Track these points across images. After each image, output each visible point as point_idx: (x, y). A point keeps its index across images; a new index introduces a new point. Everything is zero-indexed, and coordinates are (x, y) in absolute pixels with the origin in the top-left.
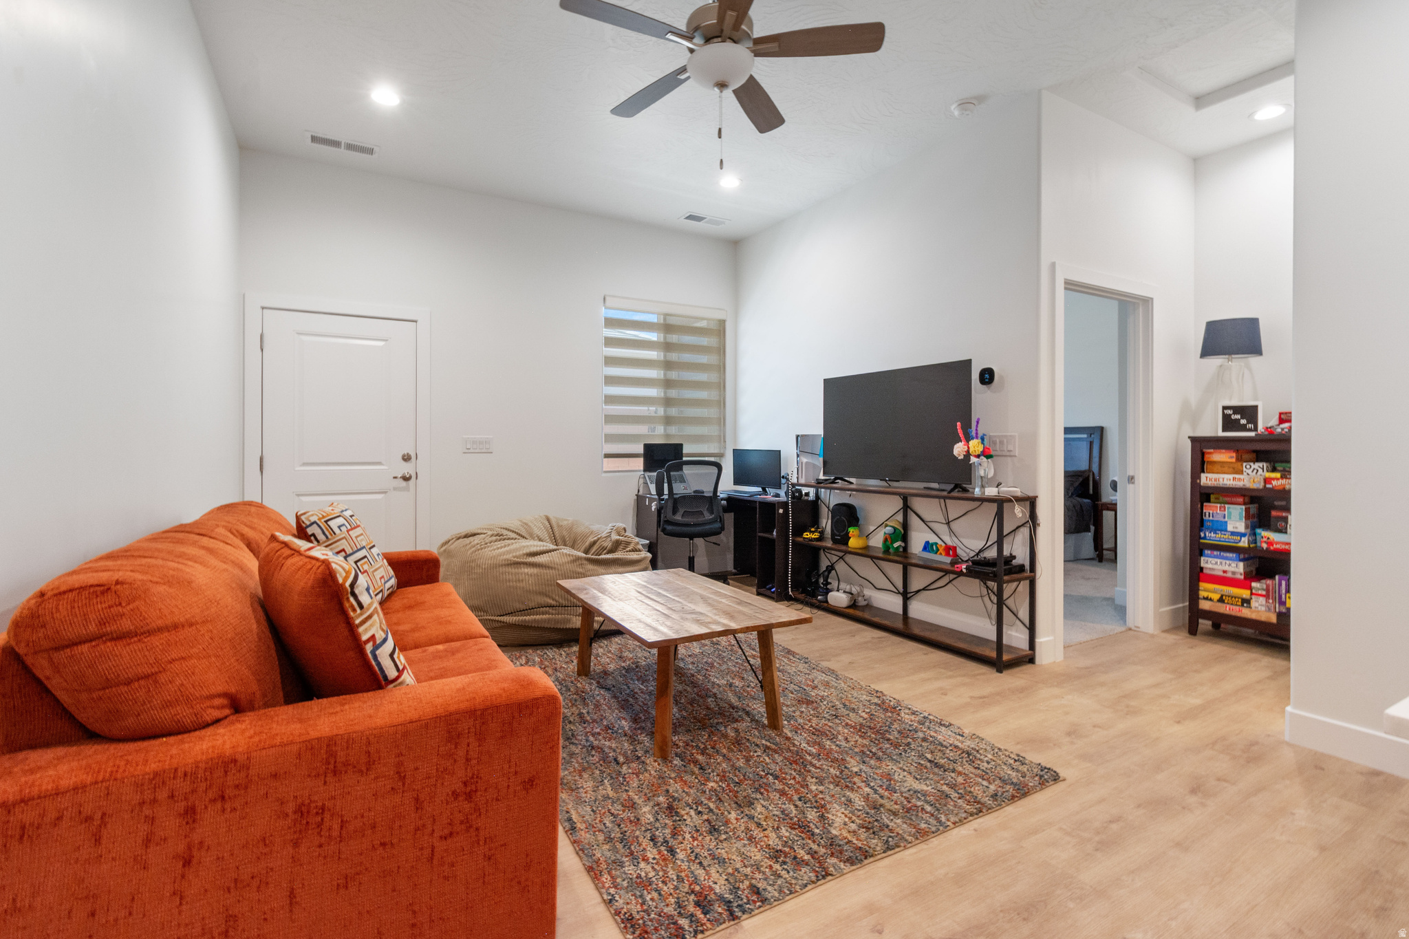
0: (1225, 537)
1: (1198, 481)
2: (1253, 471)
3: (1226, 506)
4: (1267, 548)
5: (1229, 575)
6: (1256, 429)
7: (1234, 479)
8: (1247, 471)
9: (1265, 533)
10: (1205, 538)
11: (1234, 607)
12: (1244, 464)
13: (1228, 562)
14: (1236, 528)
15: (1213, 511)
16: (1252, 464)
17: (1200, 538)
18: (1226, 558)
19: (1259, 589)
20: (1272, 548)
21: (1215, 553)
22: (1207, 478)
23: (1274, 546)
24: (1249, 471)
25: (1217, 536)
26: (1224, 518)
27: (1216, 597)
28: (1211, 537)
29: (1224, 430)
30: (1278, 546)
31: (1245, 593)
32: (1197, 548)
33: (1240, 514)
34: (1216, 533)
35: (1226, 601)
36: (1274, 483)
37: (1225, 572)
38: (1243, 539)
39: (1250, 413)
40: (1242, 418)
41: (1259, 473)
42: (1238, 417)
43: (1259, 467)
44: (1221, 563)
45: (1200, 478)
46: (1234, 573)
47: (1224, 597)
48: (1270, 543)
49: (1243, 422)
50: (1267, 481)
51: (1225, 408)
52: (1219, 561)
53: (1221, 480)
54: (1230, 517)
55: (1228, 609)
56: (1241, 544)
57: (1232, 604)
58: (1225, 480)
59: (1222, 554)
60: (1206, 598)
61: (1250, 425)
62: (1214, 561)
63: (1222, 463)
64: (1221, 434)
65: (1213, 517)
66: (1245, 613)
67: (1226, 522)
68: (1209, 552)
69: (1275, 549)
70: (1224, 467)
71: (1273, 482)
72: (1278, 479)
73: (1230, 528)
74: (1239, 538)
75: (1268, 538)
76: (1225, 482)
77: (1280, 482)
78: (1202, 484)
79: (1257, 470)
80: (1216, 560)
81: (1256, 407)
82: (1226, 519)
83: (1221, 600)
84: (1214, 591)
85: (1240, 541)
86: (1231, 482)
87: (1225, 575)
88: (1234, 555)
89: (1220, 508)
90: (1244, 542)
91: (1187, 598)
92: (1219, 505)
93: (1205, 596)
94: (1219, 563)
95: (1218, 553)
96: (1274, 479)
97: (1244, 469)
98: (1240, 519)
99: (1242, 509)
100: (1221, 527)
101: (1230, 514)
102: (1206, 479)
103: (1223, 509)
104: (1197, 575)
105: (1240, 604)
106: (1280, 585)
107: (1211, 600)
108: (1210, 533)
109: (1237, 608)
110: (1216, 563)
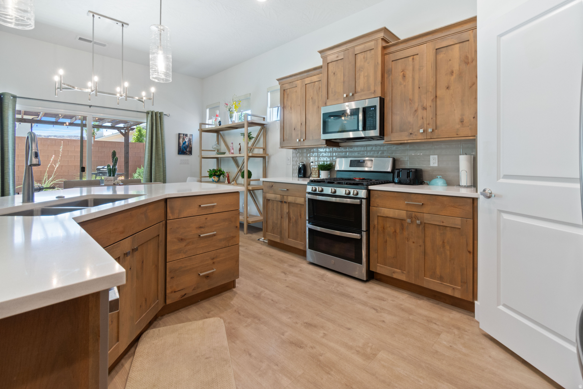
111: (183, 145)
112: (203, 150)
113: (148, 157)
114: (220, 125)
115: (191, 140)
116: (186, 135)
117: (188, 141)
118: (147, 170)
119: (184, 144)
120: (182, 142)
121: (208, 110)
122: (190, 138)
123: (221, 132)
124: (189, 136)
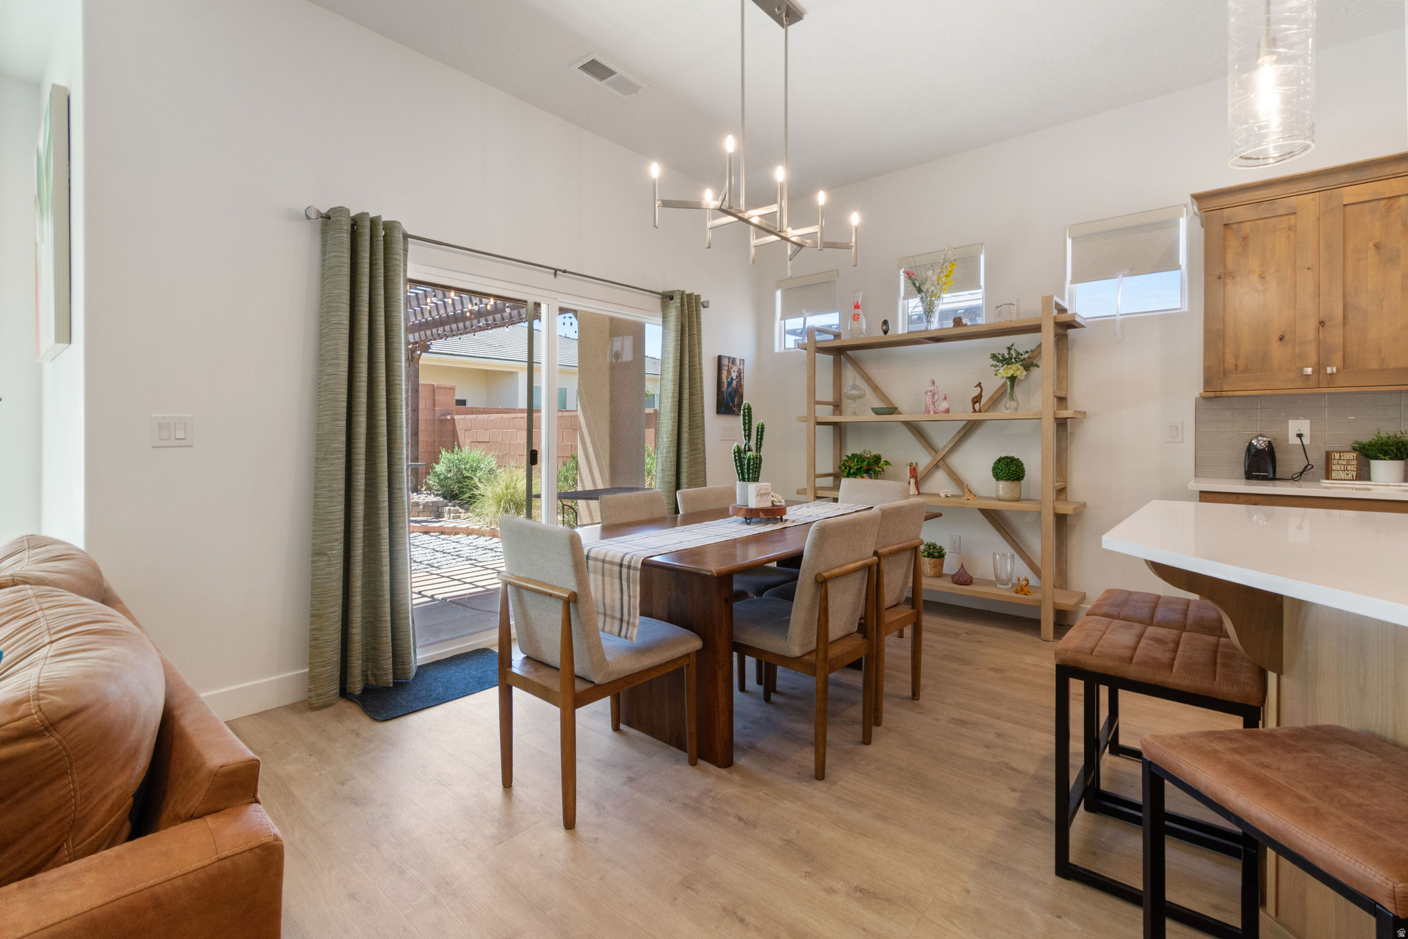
111: (727, 388)
112: (818, 403)
113: (674, 422)
114: (885, 332)
115: (742, 375)
116: (733, 361)
117: (737, 377)
118: (669, 460)
119: (730, 384)
120: (727, 379)
121: (779, 294)
122: (740, 369)
123: (848, 352)
124: (738, 362)
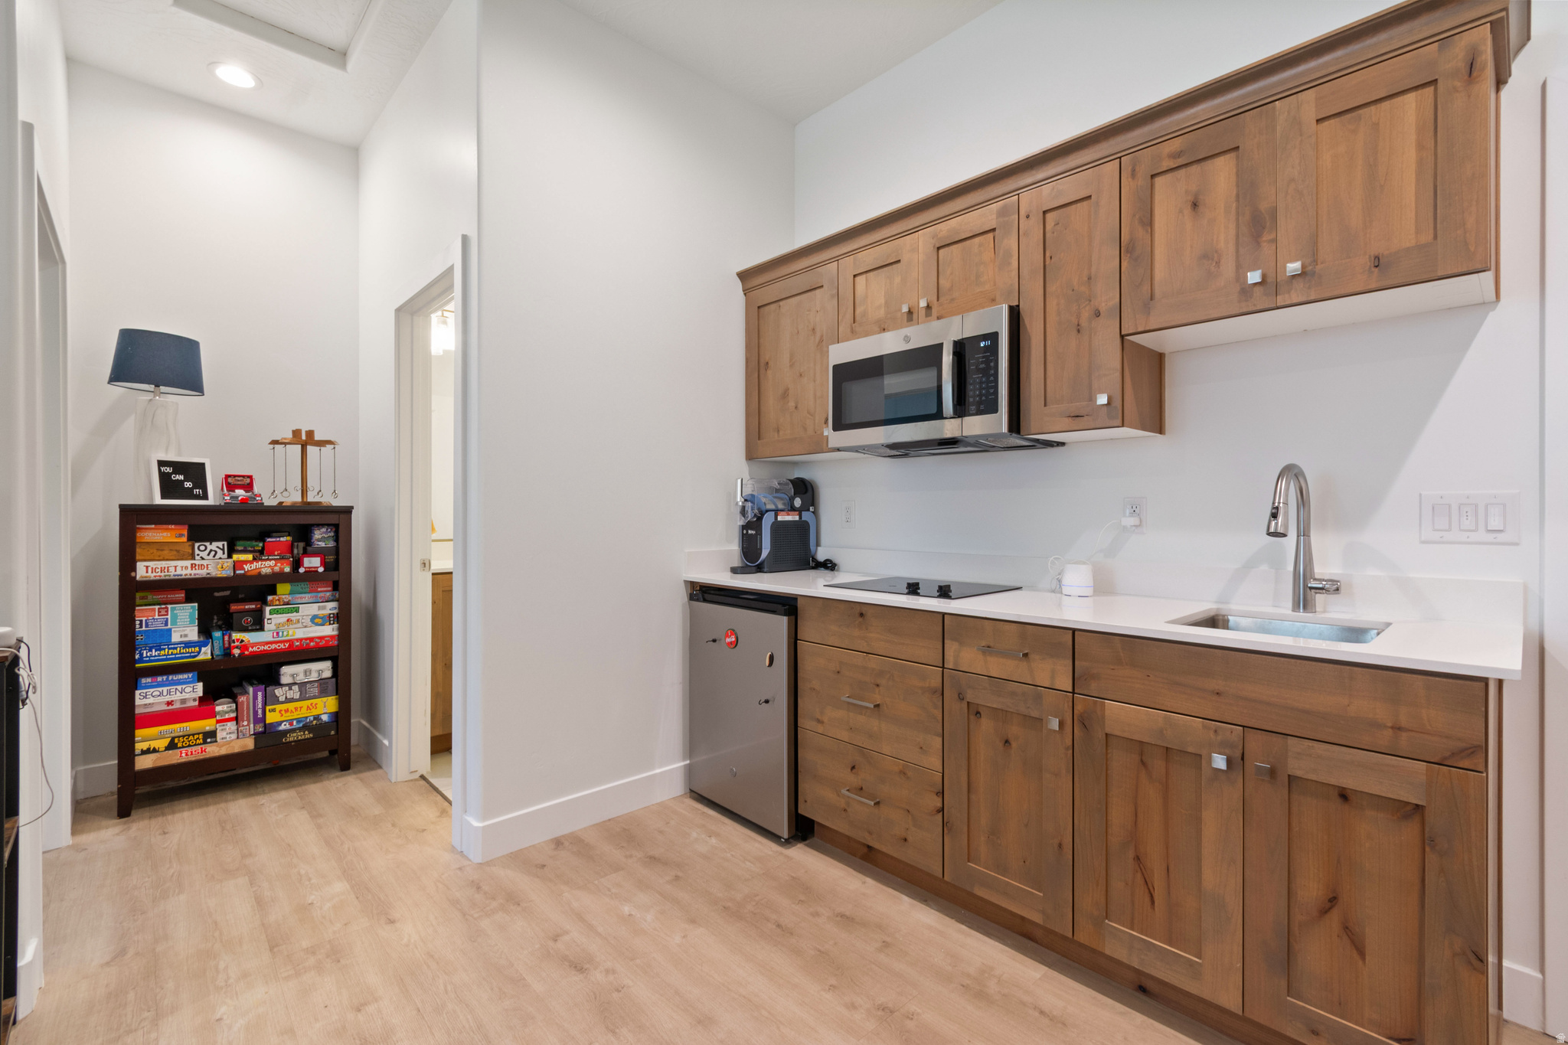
0: (175, 651)
1: (133, 574)
2: (209, 555)
3: (169, 606)
4: (240, 655)
5: (177, 706)
6: (205, 497)
7: (193, 566)
8: (202, 554)
9: (236, 636)
10: (141, 660)
11: (194, 749)
12: (197, 545)
13: (179, 688)
14: (186, 636)
15: (148, 617)
16: (207, 544)
17: (136, 662)
18: (179, 683)
19: (227, 712)
20: (246, 653)
21: (159, 679)
22: (147, 567)
23: (250, 649)
24: (204, 554)
25: (162, 652)
26: (166, 624)
27: (162, 744)
28: (149, 656)
29: (163, 497)
30: (255, 649)
31: (207, 724)
32: (130, 676)
33: (191, 616)
34: (160, 650)
35: (179, 745)
36: (247, 567)
37: (169, 703)
38: (203, 649)
39: (195, 472)
40: (186, 479)
41: (217, 557)
42: (181, 477)
43: (218, 547)
44: (169, 692)
45: (134, 569)
46: (183, 701)
47: (176, 741)
48: (244, 647)
49: (188, 485)
50: (237, 565)
51: (161, 463)
52: (165, 689)
53: (172, 569)
54: (174, 623)
55: (183, 755)
56: (201, 657)
57: (189, 746)
58: (179, 569)
59: (170, 678)
60: (144, 752)
61: (198, 490)
62: (156, 691)
63: (160, 546)
64: (158, 501)
65: (147, 626)
66: (212, 750)
67: (170, 630)
68: (149, 680)
69: (251, 652)
70: (162, 550)
71: (244, 566)
72: (251, 562)
73: (176, 638)
74: (197, 649)
75: (242, 641)
76: (179, 572)
77: (255, 565)
78: (138, 578)
79: (216, 552)
80: (160, 689)
81: (203, 464)
82: (169, 626)
83: (172, 746)
84: (160, 737)
85: (199, 652)
86: (189, 571)
87: (170, 707)
88: (190, 675)
89: (159, 612)
90: (205, 653)
91: (116, 756)
92: (157, 607)
93: (145, 749)
94: (165, 693)
95: (165, 678)
96: (246, 562)
97: (197, 552)
98: (191, 622)
99: (192, 607)
100: (162, 639)
101: (175, 617)
102: (144, 570)
103: (163, 612)
104: (129, 721)
105: (201, 741)
106: (255, 698)
107: (155, 751)
108: (150, 650)
109: (199, 748)
110: (161, 694)
